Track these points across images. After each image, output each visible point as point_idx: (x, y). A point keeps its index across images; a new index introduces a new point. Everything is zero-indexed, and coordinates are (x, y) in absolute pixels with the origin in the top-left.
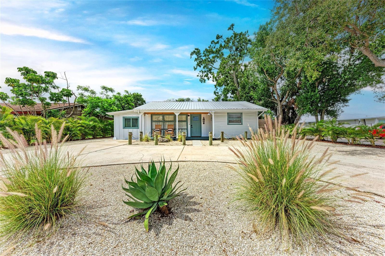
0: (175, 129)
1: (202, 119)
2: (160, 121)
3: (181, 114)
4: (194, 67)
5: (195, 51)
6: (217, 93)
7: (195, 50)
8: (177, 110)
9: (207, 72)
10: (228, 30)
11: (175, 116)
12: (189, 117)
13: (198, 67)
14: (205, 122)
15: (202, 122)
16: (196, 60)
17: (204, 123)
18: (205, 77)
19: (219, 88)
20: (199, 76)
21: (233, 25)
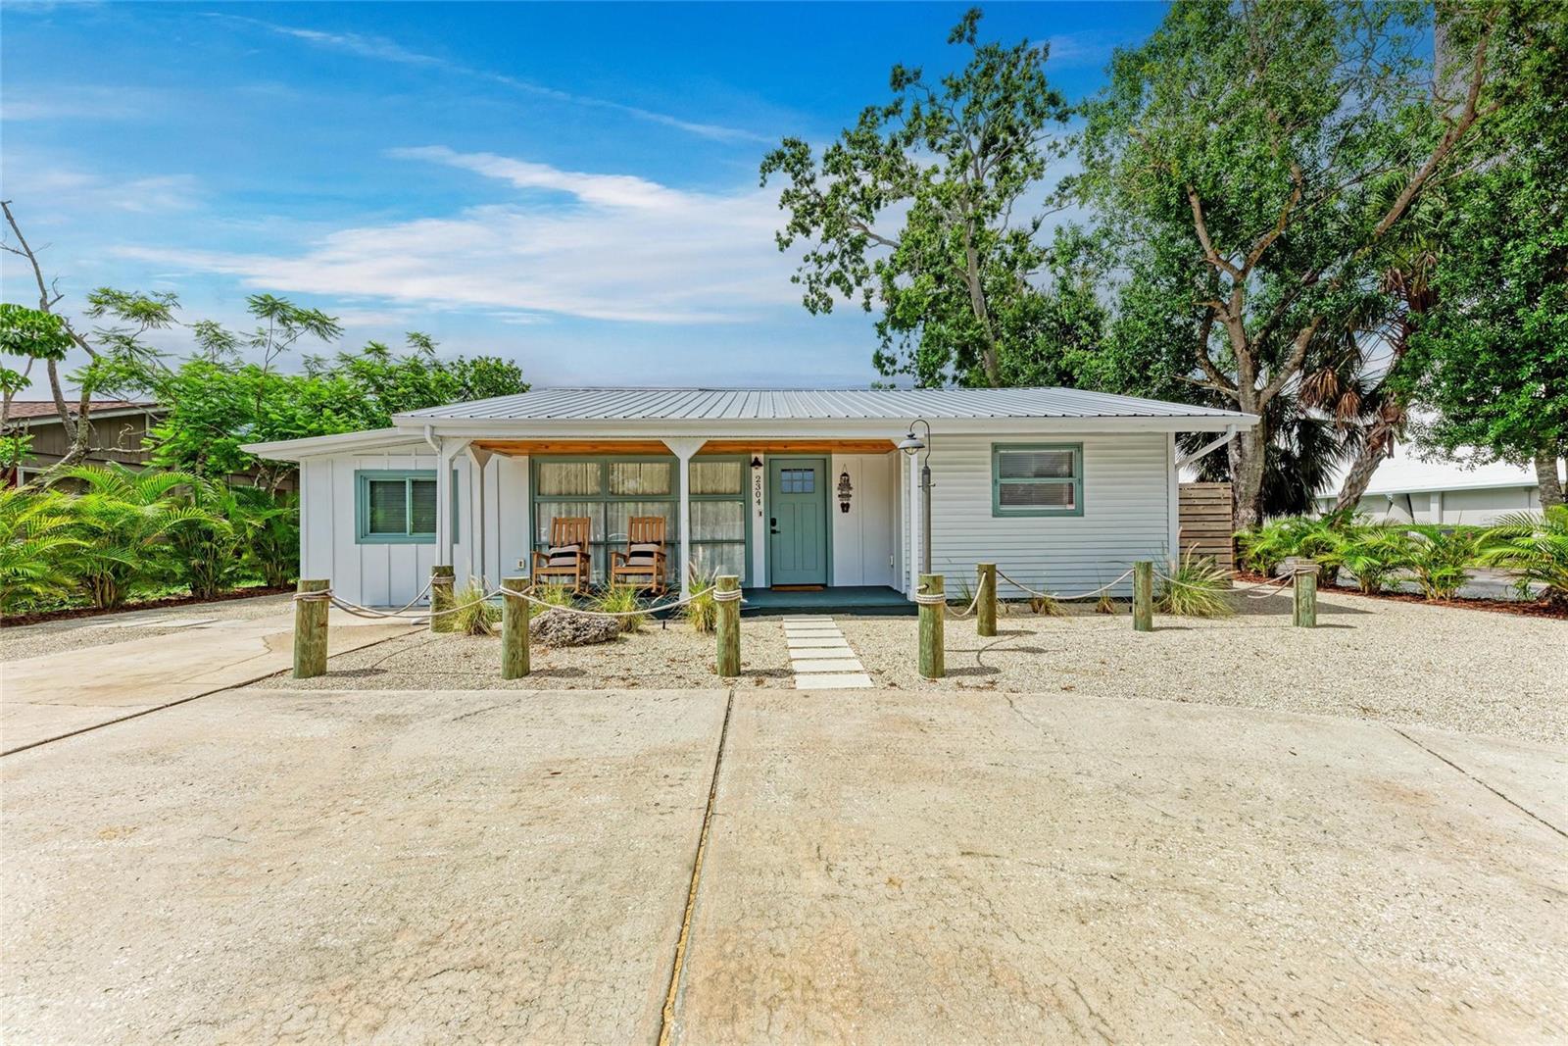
0: (673, 544)
1: (836, 481)
2: (583, 498)
3: (711, 452)
4: (778, 234)
5: (786, 150)
6: (887, 359)
7: (786, 145)
8: (683, 424)
9: (843, 256)
10: (951, 41)
11: (675, 463)
12: (758, 473)
13: (799, 236)
14: (851, 502)
15: (836, 503)
16: (788, 198)
17: (845, 508)
18: (828, 284)
19: (897, 336)
20: (803, 277)
21: (973, 16)
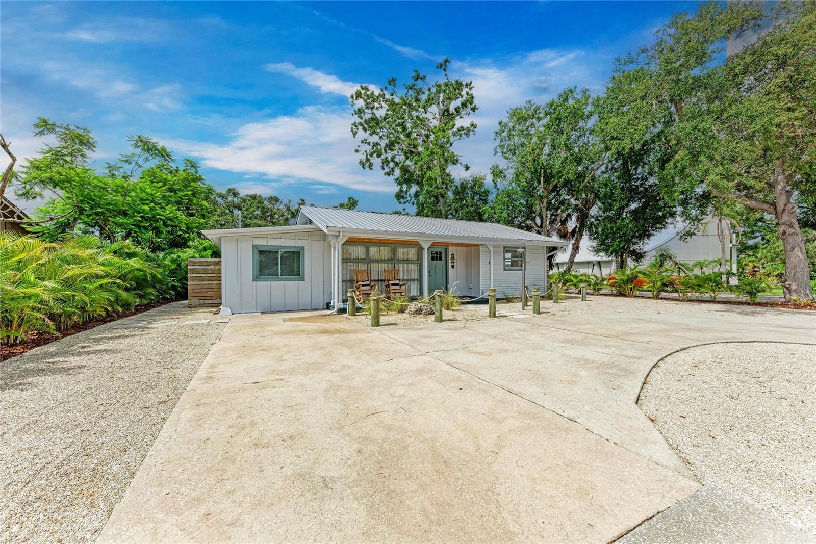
1: (450, 256)
6: (402, 196)
8: (429, 236)
14: (455, 265)
15: (450, 265)
17: (453, 267)
